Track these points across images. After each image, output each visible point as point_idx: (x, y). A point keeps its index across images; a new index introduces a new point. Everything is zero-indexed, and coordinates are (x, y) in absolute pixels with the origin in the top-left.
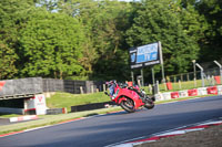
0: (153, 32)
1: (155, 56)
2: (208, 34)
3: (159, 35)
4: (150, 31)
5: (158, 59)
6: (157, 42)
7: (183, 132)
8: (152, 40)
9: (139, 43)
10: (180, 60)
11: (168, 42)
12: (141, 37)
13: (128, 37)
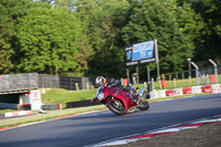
0: (149, 30)
1: (150, 54)
2: (204, 33)
3: (155, 33)
4: (146, 29)
5: (154, 56)
6: (153, 39)
7: (177, 130)
8: (148, 38)
9: (135, 40)
10: (175, 58)
11: (164, 40)
12: (137, 35)
13: (123, 34)
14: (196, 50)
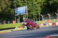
0: (24, 2)
1: (24, 11)
2: (44, 4)
3: (26, 3)
4: (23, 2)
5: (26, 12)
6: (26, 6)
8: (24, 5)
9: (18, 6)
10: (34, 13)
11: (30, 6)
12: (19, 4)
13: (14, 3)
14: (41, 10)
